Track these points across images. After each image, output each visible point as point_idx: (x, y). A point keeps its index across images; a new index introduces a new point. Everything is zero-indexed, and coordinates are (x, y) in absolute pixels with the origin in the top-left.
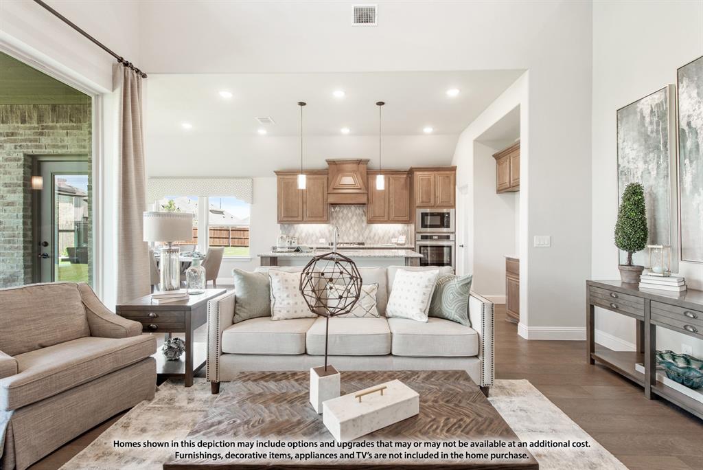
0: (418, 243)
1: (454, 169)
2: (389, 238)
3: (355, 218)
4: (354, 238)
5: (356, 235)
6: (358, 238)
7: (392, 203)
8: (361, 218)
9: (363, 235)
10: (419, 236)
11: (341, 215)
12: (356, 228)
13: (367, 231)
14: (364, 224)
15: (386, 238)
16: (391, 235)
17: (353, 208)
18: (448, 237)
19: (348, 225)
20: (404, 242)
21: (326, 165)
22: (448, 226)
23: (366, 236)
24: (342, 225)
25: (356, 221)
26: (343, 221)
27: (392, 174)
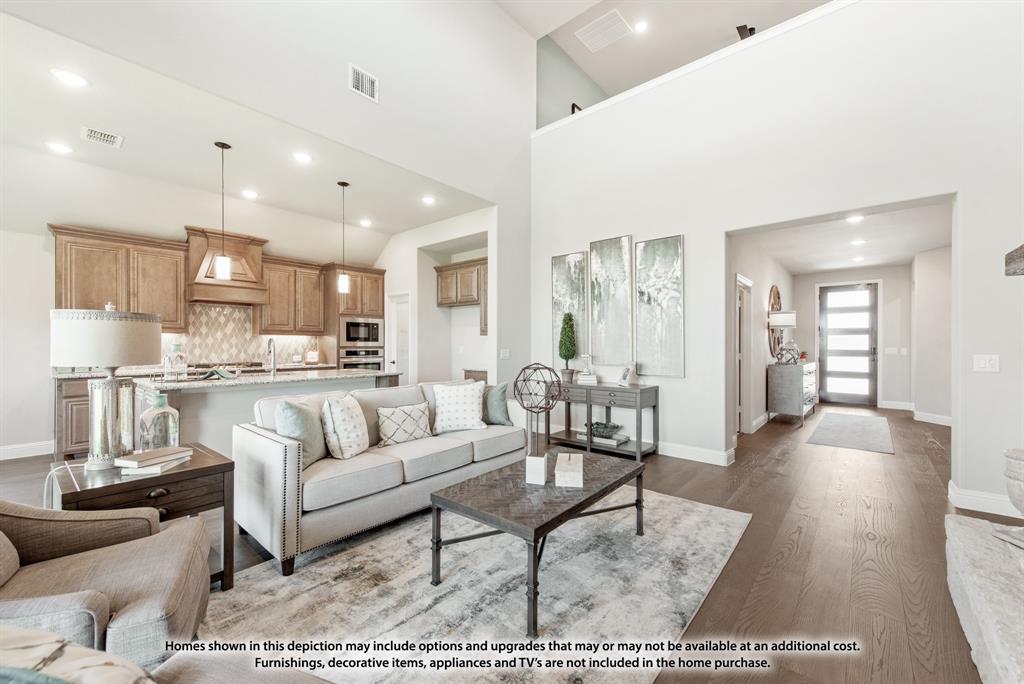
0: (341, 360)
1: (382, 273)
2: (289, 355)
3: (231, 325)
4: (231, 356)
5: (234, 351)
6: (237, 356)
7: (300, 307)
8: (243, 326)
9: (245, 352)
10: (343, 352)
11: (204, 319)
12: (234, 341)
13: (254, 344)
14: (248, 336)
15: (284, 355)
16: (291, 351)
17: (227, 310)
18: (375, 353)
19: (219, 335)
20: (316, 360)
21: (183, 235)
22: (376, 340)
23: (251, 354)
24: (207, 335)
25: (234, 329)
26: (210, 329)
27: (300, 267)
